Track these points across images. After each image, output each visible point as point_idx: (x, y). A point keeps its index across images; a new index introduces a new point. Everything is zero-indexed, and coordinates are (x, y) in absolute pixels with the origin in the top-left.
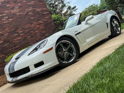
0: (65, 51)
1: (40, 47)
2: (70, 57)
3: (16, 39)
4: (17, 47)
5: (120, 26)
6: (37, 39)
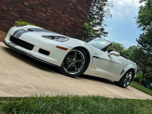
0: (73, 61)
1: (58, 38)
2: (72, 69)
3: (40, 13)
4: (35, 20)
5: (130, 82)
6: (57, 30)
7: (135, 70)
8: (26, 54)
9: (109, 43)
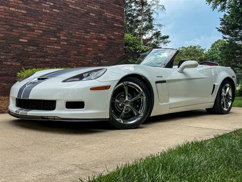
0: (127, 102)
1: (89, 75)
2: (130, 116)
3: (50, 47)
4: (47, 60)
6: (86, 63)
7: (233, 79)
8: (48, 119)
9: (174, 52)
